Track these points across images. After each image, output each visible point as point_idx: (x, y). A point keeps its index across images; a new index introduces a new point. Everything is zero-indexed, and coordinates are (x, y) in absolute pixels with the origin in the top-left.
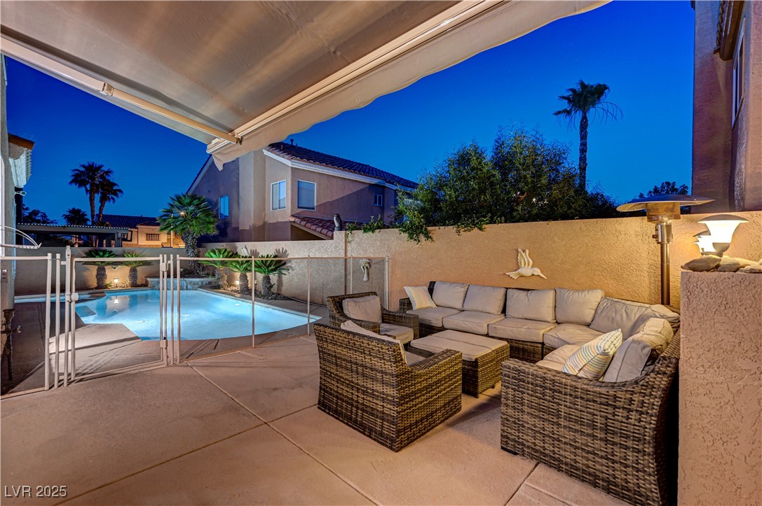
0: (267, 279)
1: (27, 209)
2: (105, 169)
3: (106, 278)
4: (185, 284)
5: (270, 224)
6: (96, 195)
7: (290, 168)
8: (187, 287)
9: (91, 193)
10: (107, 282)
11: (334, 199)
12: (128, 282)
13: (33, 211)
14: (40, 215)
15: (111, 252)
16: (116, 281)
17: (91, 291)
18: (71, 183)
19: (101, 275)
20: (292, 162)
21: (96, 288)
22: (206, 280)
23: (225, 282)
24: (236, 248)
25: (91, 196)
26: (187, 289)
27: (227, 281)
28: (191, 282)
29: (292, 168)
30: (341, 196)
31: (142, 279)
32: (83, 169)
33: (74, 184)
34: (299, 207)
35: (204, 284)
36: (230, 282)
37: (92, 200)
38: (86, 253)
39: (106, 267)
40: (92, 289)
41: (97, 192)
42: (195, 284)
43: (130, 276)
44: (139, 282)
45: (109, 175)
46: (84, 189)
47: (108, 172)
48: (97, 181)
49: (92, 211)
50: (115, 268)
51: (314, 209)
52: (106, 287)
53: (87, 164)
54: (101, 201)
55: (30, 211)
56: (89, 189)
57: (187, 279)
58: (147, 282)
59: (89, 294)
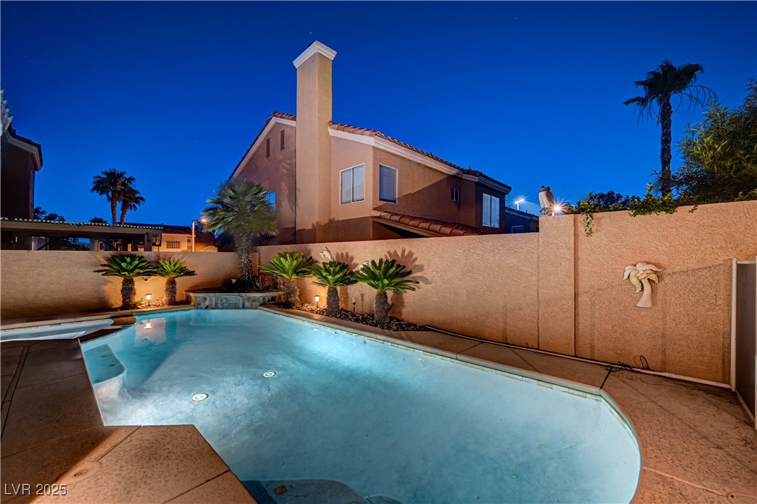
0: (383, 296)
1: (43, 213)
2: (127, 176)
3: (135, 294)
4: (241, 301)
5: (338, 221)
6: (118, 203)
7: (371, 148)
8: (244, 304)
9: (112, 200)
10: (136, 299)
11: (415, 191)
12: (165, 298)
13: (50, 215)
14: (57, 218)
15: (142, 257)
16: (148, 297)
17: (113, 314)
18: (92, 190)
19: (128, 290)
20: (376, 139)
21: (122, 308)
22: (268, 295)
23: (297, 298)
24: (309, 251)
25: (112, 204)
26: (244, 308)
27: (300, 297)
28: (249, 298)
29: (373, 147)
30: (422, 187)
31: (182, 294)
32: (105, 176)
33: (95, 191)
34: (380, 199)
35: (267, 300)
36: (305, 298)
37: (113, 207)
38: (108, 260)
39: (135, 279)
40: (116, 309)
41: (119, 199)
42: (254, 301)
43: (166, 290)
44: (178, 298)
45: (131, 183)
46: (105, 196)
47: (131, 179)
48: (119, 188)
49: (114, 218)
50: (146, 280)
51: (395, 202)
52: (135, 306)
53: (109, 171)
54: (123, 209)
55: (47, 215)
56: (111, 196)
57: (244, 294)
58: (188, 297)
59: (112, 318)
